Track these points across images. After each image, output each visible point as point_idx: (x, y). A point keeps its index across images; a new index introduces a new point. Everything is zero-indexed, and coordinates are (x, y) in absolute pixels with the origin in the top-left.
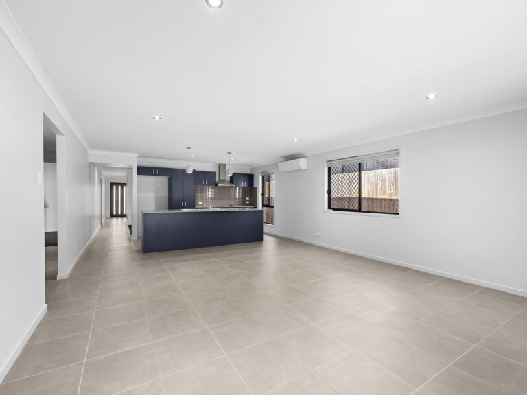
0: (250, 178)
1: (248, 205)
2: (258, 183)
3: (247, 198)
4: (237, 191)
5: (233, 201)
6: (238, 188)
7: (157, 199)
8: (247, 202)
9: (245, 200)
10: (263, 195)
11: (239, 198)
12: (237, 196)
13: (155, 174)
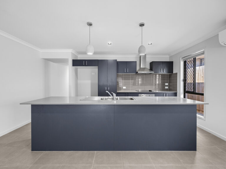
0: (170, 65)
1: (167, 90)
2: (179, 69)
3: (167, 84)
4: (158, 77)
5: (154, 87)
6: (158, 75)
7: (92, 84)
8: (167, 88)
9: (164, 86)
10: (185, 80)
11: (159, 84)
12: (157, 82)
13: (85, 65)
